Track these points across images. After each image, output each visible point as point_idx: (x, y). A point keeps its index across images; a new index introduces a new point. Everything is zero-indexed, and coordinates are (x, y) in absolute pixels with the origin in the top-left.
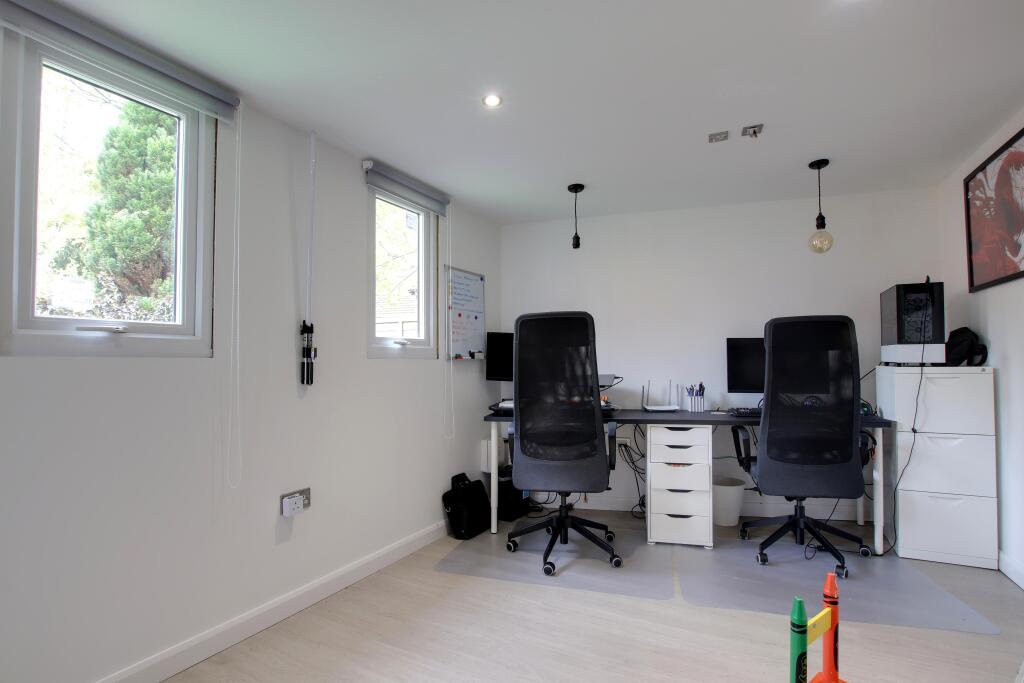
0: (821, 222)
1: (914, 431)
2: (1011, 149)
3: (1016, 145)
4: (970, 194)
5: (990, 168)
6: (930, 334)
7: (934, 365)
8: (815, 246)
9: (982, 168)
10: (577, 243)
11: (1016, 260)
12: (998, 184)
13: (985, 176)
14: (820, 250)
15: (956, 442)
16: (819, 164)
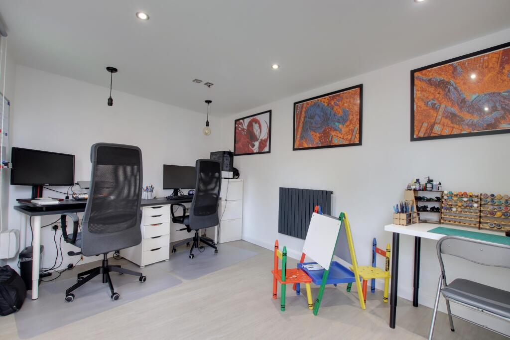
0: (207, 124)
1: (226, 200)
2: (254, 117)
3: (256, 116)
4: (237, 125)
5: (245, 120)
6: (228, 168)
7: (225, 178)
8: (205, 132)
9: (243, 119)
10: (110, 102)
11: (253, 149)
12: (248, 126)
13: (244, 122)
14: (206, 134)
15: (235, 202)
16: (208, 102)
